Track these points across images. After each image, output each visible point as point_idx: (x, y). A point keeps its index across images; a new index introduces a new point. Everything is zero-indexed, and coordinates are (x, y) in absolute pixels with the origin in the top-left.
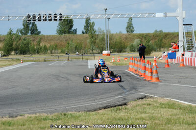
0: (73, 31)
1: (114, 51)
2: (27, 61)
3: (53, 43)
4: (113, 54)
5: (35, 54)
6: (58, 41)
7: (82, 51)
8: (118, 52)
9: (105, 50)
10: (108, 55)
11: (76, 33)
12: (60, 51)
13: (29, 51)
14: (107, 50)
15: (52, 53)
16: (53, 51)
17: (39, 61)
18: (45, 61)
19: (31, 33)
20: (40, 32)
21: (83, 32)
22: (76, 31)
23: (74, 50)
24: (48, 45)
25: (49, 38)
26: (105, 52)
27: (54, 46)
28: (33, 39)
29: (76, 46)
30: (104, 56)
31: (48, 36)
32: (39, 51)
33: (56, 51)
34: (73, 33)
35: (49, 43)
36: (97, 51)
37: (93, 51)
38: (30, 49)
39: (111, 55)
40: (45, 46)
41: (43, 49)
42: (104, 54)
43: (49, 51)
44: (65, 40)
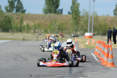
0: (59, 10)
3: (37, 22)
5: (18, 32)
6: (43, 21)
7: (65, 31)
9: (87, 32)
10: (90, 37)
11: (61, 13)
12: (43, 31)
13: (11, 29)
16: (37, 30)
17: (18, 39)
18: (24, 40)
20: (25, 10)
21: (69, 13)
22: (62, 10)
23: (57, 30)
24: (31, 24)
25: (33, 17)
26: (87, 34)
28: (17, 17)
29: (59, 26)
30: (86, 38)
31: (32, 15)
32: (22, 29)
33: (39, 31)
34: (58, 13)
35: (34, 22)
36: (81, 33)
37: (77, 33)
38: (13, 27)
39: (93, 38)
40: (28, 25)
41: (26, 27)
42: (86, 36)
43: (32, 31)
44: (49, 20)
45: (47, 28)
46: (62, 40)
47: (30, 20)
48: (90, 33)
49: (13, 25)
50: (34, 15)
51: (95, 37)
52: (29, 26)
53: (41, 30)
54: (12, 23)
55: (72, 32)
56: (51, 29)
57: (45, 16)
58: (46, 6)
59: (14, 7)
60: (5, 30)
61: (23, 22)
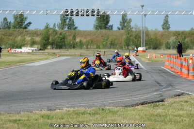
0: (110, 26)
1: (149, 48)
2: (63, 56)
3: (89, 38)
5: (71, 48)
6: (94, 37)
7: (117, 46)
8: (153, 49)
9: (140, 47)
10: (144, 51)
11: (112, 29)
12: (95, 46)
13: (65, 45)
15: (87, 48)
16: (89, 46)
17: (75, 55)
18: (81, 56)
19: (68, 28)
20: (77, 27)
21: (119, 29)
22: (112, 26)
23: (109, 45)
24: (84, 40)
25: (85, 34)
26: (140, 49)
27: (90, 42)
28: (70, 34)
29: (112, 42)
31: (84, 31)
32: (75, 46)
33: (92, 47)
34: (109, 29)
35: (85, 38)
36: (132, 47)
37: (129, 47)
39: (146, 52)
40: (81, 41)
41: (79, 43)
43: (85, 47)
44: (101, 35)
45: (99, 44)
47: (82, 36)
48: (143, 48)
49: (66, 42)
50: (86, 31)
51: (148, 51)
52: (81, 43)
54: (66, 40)
55: (123, 47)
56: (103, 45)
57: (96, 32)
58: (97, 22)
59: (66, 25)
60: (59, 47)
61: (75, 38)
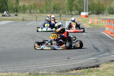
1: (93, 13)
2: (6, 20)
3: (32, 3)
4: (91, 15)
7: (60, 11)
8: (96, 14)
9: (83, 12)
10: (87, 16)
12: (38, 11)
14: (86, 12)
15: (30, 13)
16: (32, 11)
17: (18, 20)
18: (23, 20)
23: (52, 10)
24: (27, 5)
26: (83, 14)
27: (33, 6)
29: (54, 6)
30: (82, 17)
32: (18, 10)
33: (35, 11)
35: (29, 3)
36: (75, 12)
37: (72, 12)
38: (9, 8)
39: (89, 17)
40: (24, 5)
41: (22, 8)
42: (82, 16)
43: (28, 11)
45: (42, 9)
46: (60, 19)
47: (25, 1)
48: (86, 13)
49: (9, 6)
51: (91, 16)
52: (25, 7)
53: (36, 10)
54: (8, 4)
55: (66, 12)
56: (47, 10)
60: (2, 11)
61: (18, 2)
